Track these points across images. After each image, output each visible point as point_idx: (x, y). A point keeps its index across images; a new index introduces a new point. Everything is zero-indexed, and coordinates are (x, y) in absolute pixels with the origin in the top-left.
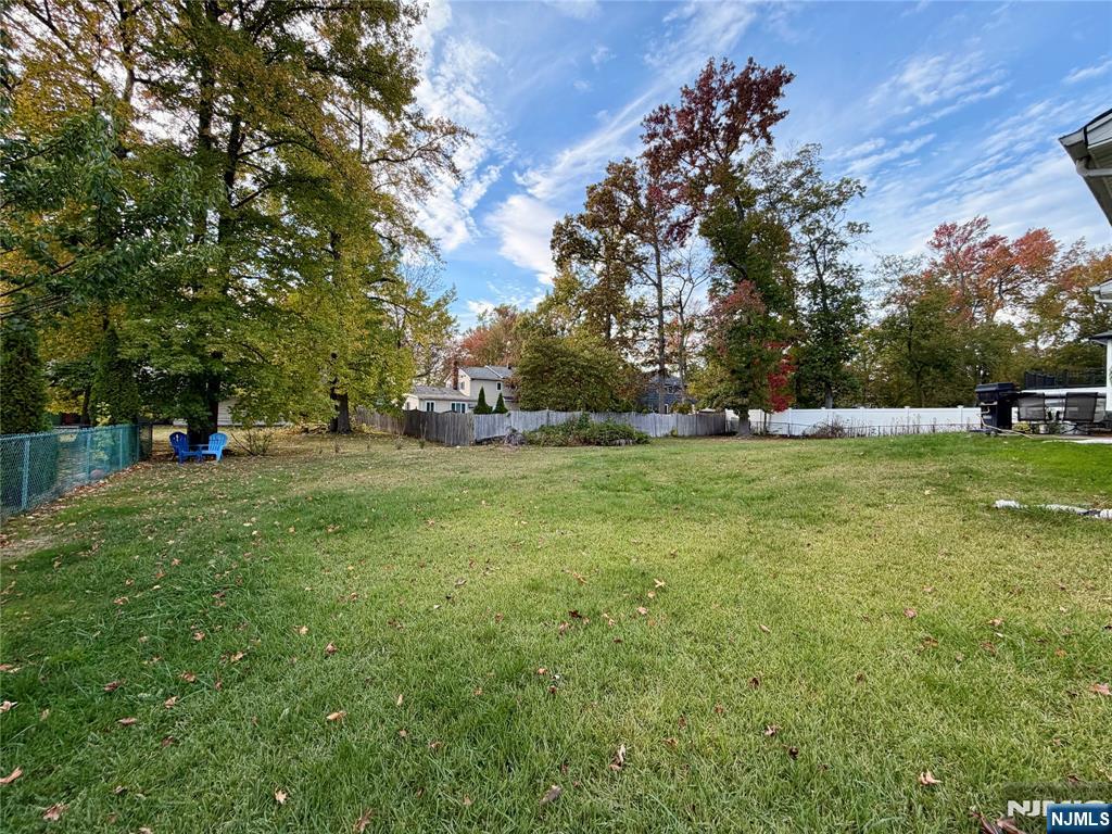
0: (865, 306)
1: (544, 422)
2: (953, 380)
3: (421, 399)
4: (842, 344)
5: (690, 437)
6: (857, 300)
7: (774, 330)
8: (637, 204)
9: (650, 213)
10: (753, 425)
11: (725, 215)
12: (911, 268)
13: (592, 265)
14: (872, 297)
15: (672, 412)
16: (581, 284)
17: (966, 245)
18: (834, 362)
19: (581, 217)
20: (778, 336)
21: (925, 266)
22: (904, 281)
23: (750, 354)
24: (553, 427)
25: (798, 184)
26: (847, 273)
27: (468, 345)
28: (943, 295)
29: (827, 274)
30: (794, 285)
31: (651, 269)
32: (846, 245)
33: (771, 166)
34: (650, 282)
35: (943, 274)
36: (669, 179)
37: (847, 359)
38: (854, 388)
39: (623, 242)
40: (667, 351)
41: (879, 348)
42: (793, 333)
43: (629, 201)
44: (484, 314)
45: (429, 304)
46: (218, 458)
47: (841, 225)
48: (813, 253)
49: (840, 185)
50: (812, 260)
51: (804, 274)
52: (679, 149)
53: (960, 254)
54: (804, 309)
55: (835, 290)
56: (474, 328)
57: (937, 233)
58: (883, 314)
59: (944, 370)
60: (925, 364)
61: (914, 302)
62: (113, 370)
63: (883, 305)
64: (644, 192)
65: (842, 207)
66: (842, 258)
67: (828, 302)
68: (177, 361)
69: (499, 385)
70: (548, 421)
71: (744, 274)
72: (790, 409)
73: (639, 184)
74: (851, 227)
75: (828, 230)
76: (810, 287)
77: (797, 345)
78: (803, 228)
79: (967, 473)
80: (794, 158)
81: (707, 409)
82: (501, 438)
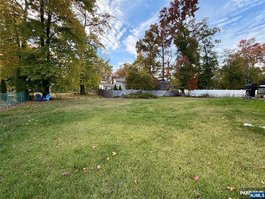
0: (218, 63)
1: (131, 92)
2: (241, 82)
3: (104, 86)
4: (211, 73)
5: (169, 96)
6: (216, 61)
7: (192, 69)
8: (158, 36)
9: (161, 38)
10: (186, 94)
11: (180, 38)
12: (232, 52)
13: (146, 52)
14: (220, 60)
15: (165, 90)
16: (144, 57)
17: (248, 46)
18: (209, 77)
19: (143, 39)
20: (193, 71)
21: (236, 52)
22: (230, 56)
23: (185, 75)
24: (133, 94)
25: (202, 29)
26: (214, 54)
27: (117, 73)
28: (240, 59)
29: (208, 54)
30: (199, 57)
31: (161, 53)
32: (214, 46)
33: (195, 24)
34: (161, 57)
35: (241, 54)
36: (167, 28)
37: (212, 77)
38: (213, 84)
39: (154, 46)
40: (165, 74)
41: (221, 74)
42: (198, 70)
43: (156, 35)
44: (121, 65)
45: (104, 62)
46: (48, 100)
47: (213, 40)
48: (205, 48)
49: (214, 29)
50: (204, 50)
51: (202, 54)
52: (169, 20)
53: (246, 48)
54: (202, 63)
55: (210, 58)
56: (119, 69)
57: (240, 42)
58: (223, 65)
59: (238, 80)
60: (233, 78)
61: (232, 62)
62: (19, 78)
63: (223, 62)
64: (160, 32)
65: (214, 36)
66: (213, 50)
67: (208, 61)
68: (35, 77)
69: (123, 83)
70: (132, 92)
71: (185, 54)
72: (195, 90)
73: (159, 30)
74: (216, 41)
75: (210, 42)
76: (203, 58)
77: (199, 73)
78: (203, 41)
79: (237, 112)
80: (201, 22)
81: (174, 90)
82: (120, 96)
